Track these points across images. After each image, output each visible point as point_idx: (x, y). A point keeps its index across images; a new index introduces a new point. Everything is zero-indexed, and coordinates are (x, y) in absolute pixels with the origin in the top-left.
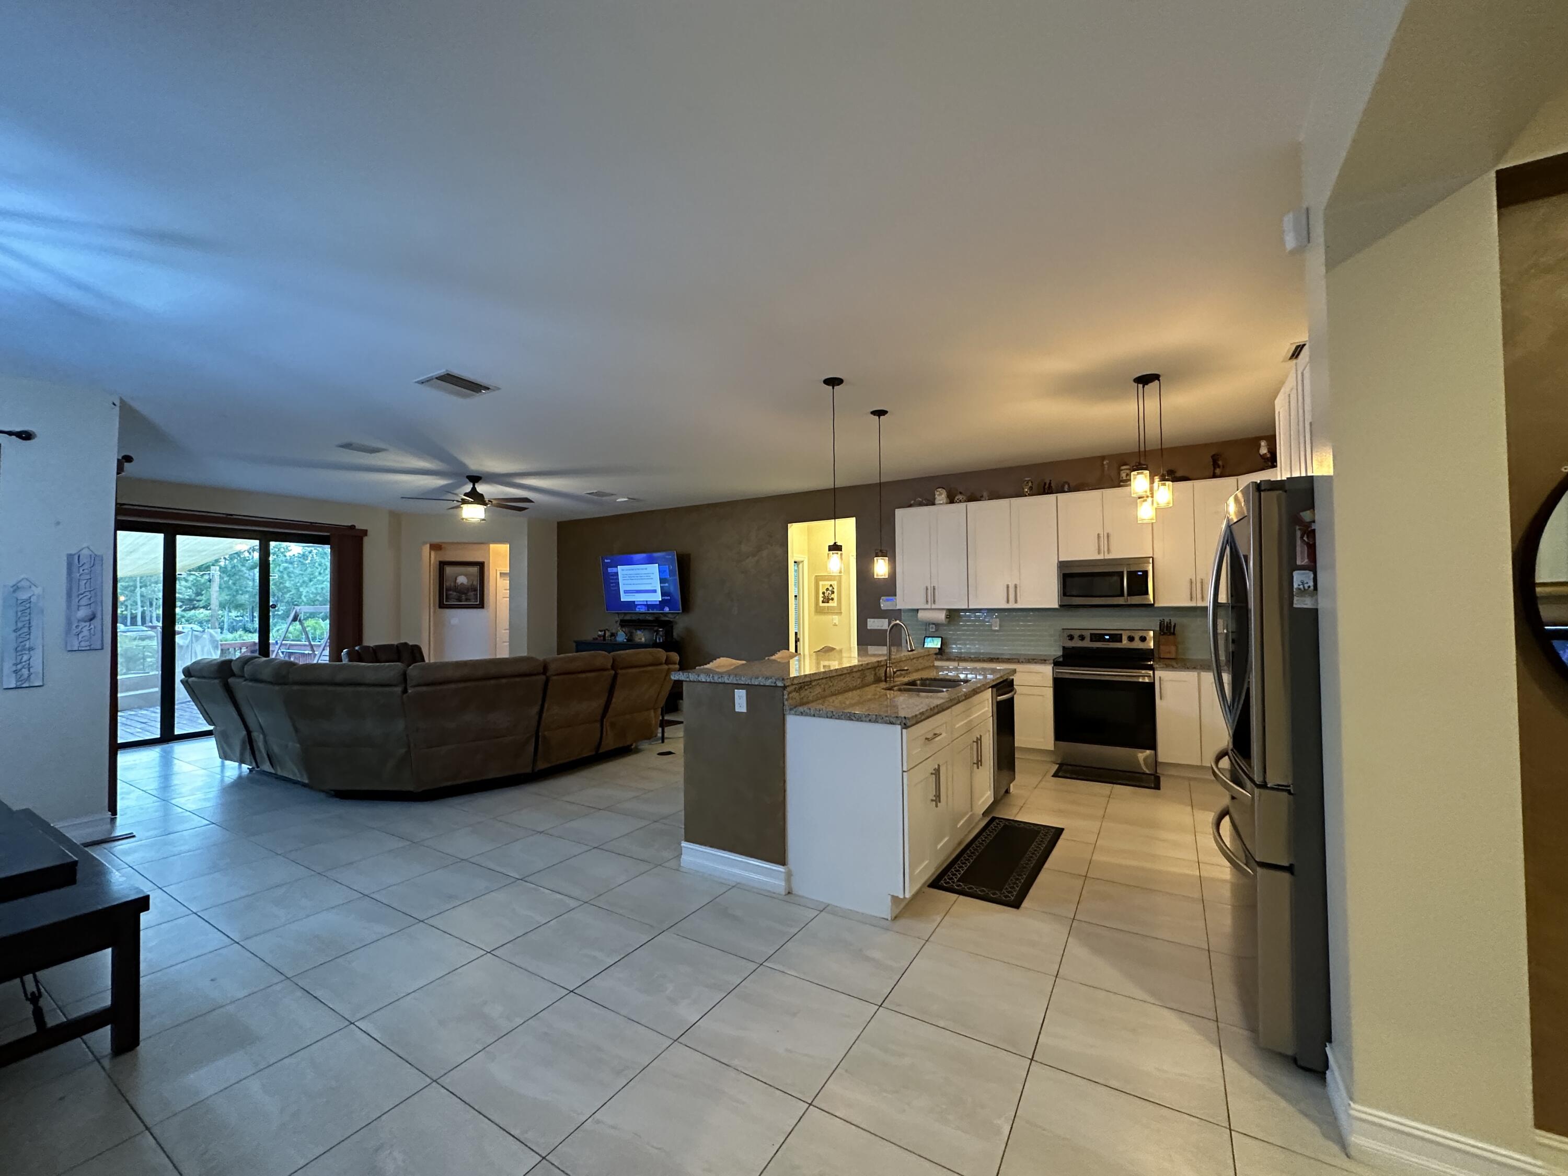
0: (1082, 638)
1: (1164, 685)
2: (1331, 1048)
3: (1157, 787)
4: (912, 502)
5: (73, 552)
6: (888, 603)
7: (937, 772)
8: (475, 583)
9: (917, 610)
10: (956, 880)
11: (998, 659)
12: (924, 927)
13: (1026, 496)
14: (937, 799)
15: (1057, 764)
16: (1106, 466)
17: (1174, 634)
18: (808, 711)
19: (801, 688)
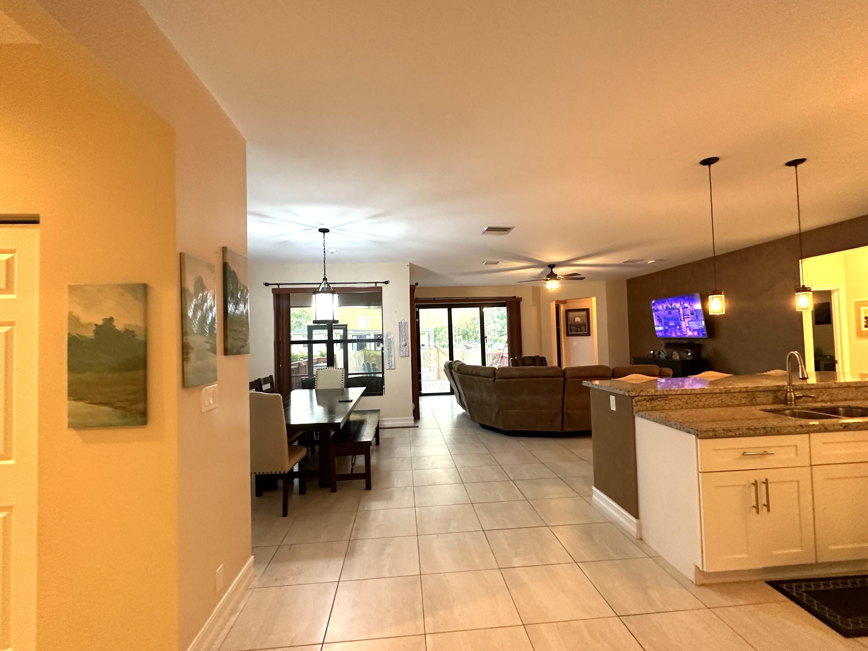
5: (400, 322)
8: (585, 321)
10: (803, 590)
12: (720, 600)
19: (652, 399)
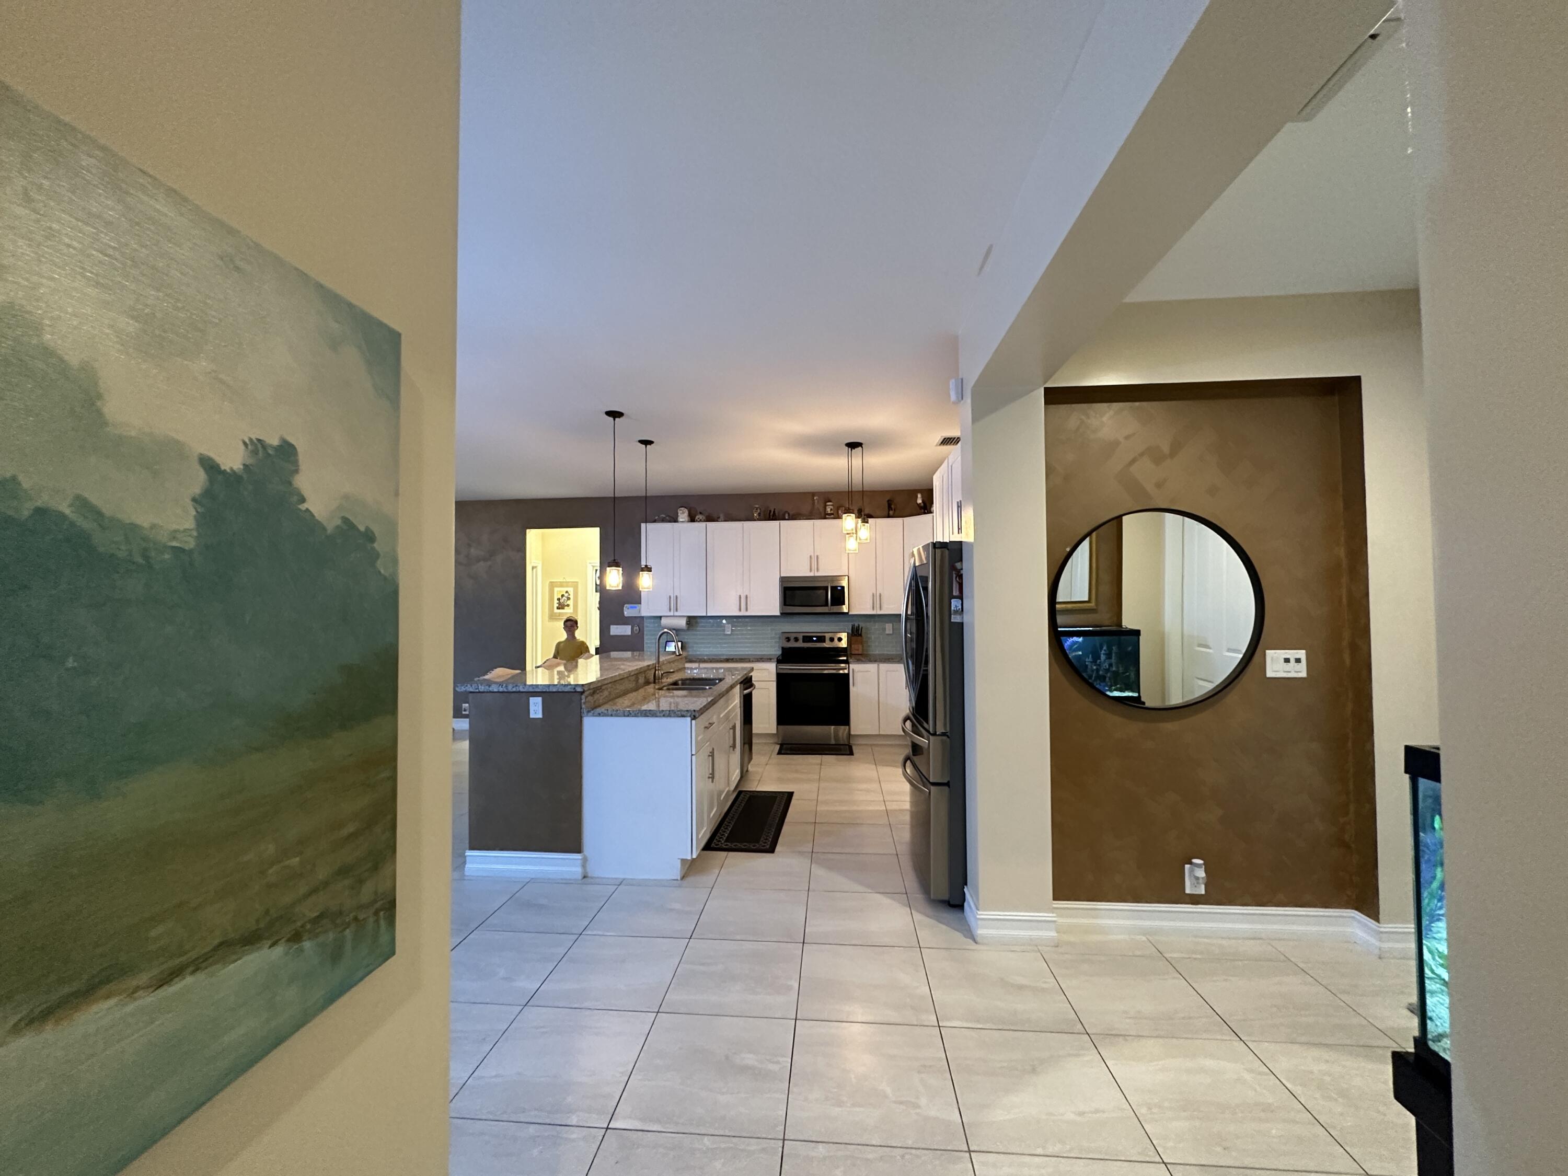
0: (796, 639)
1: (855, 674)
2: (967, 888)
3: (851, 753)
4: (657, 518)
6: (631, 610)
7: (712, 755)
9: (660, 617)
10: (723, 842)
11: (732, 659)
12: (707, 879)
13: (755, 520)
14: (712, 777)
15: (778, 744)
16: (816, 501)
17: (861, 635)
18: (606, 712)
19: (594, 693)
